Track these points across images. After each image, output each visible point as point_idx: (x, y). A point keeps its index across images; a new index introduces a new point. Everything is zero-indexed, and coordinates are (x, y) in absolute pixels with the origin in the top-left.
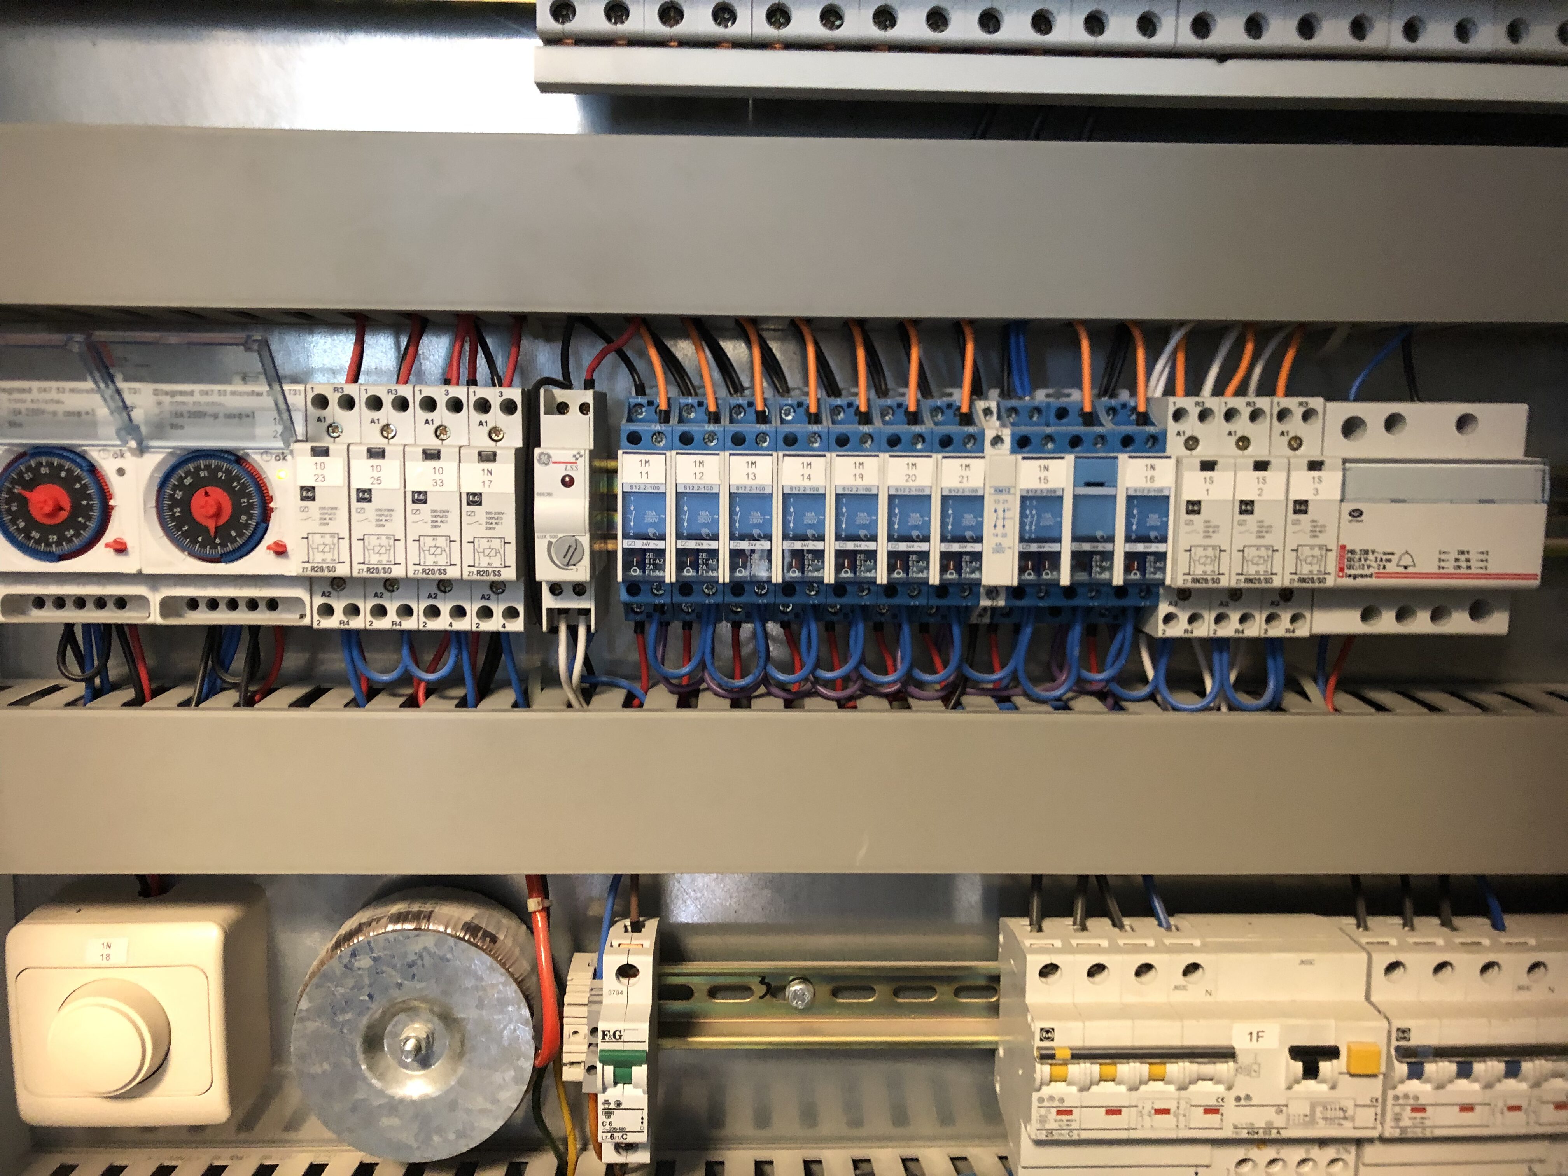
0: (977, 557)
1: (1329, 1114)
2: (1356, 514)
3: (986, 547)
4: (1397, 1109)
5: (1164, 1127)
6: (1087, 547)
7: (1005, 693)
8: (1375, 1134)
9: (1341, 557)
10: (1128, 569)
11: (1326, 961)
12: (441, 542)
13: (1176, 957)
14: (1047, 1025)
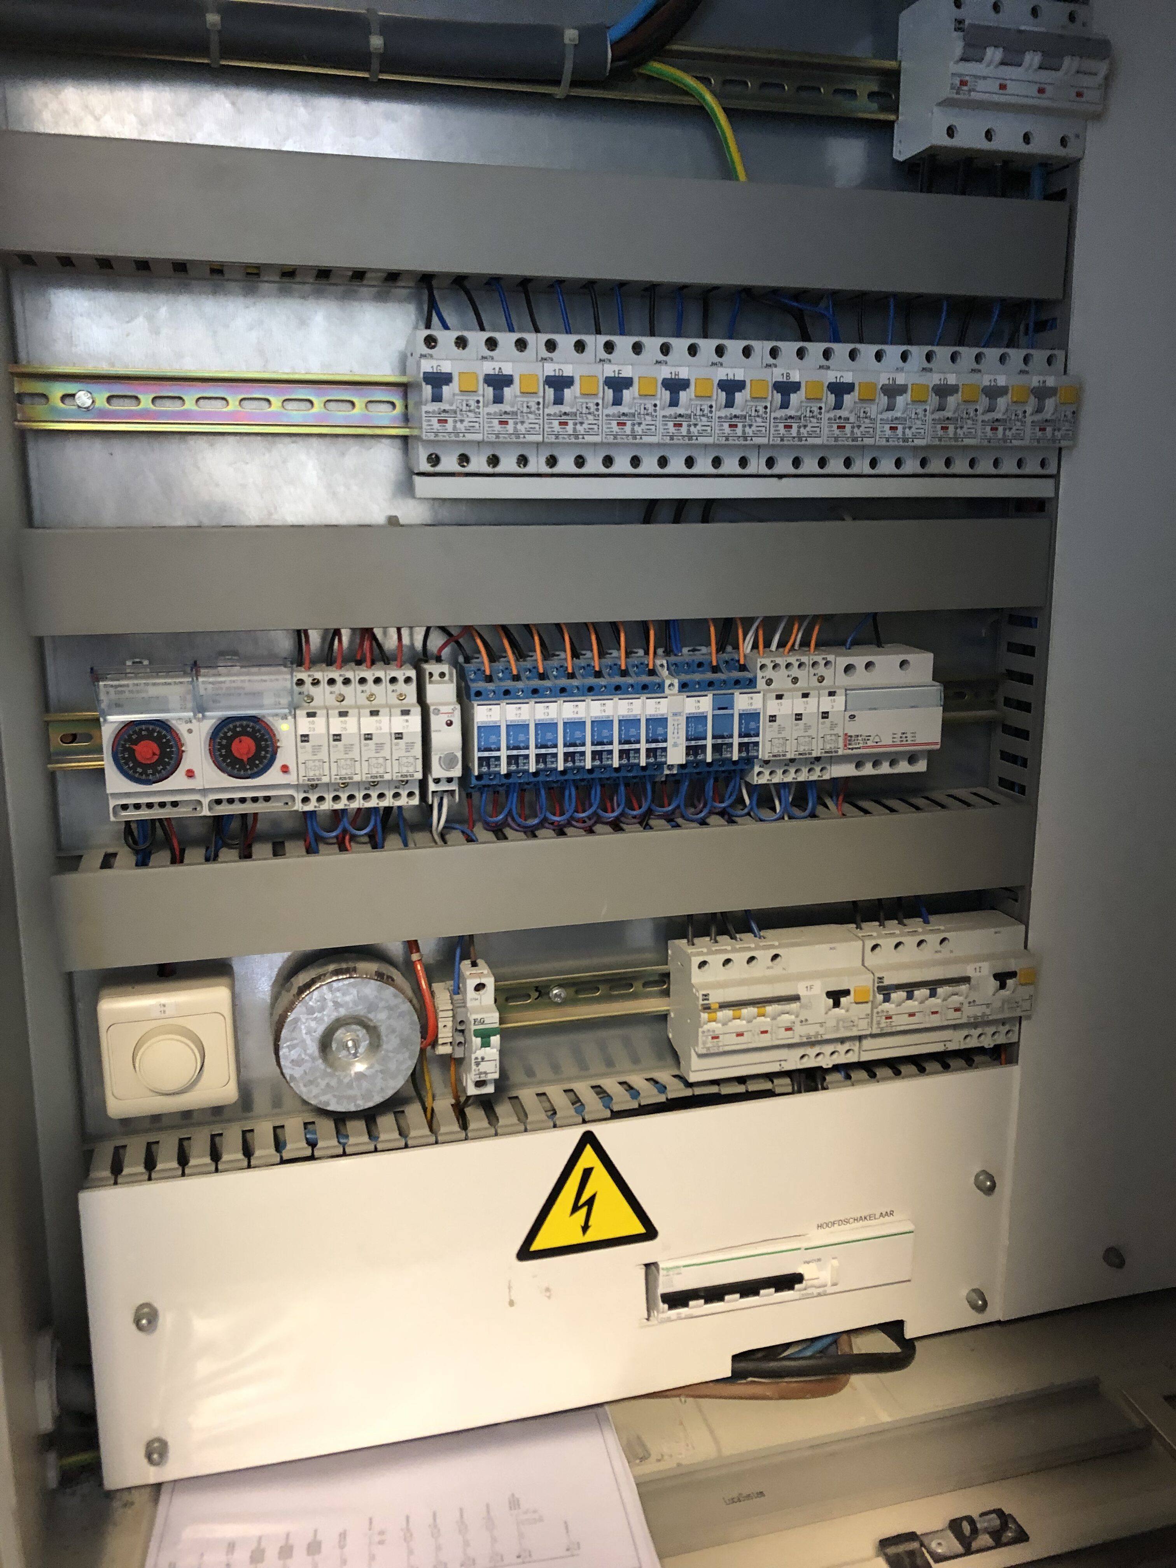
0: (664, 749)
1: (846, 1025)
2: (852, 717)
3: (668, 745)
4: (879, 1019)
5: (765, 1040)
6: (719, 741)
7: (672, 817)
8: (868, 1032)
9: (845, 739)
10: (740, 751)
11: (842, 947)
12: (381, 761)
13: (767, 951)
14: (705, 992)
